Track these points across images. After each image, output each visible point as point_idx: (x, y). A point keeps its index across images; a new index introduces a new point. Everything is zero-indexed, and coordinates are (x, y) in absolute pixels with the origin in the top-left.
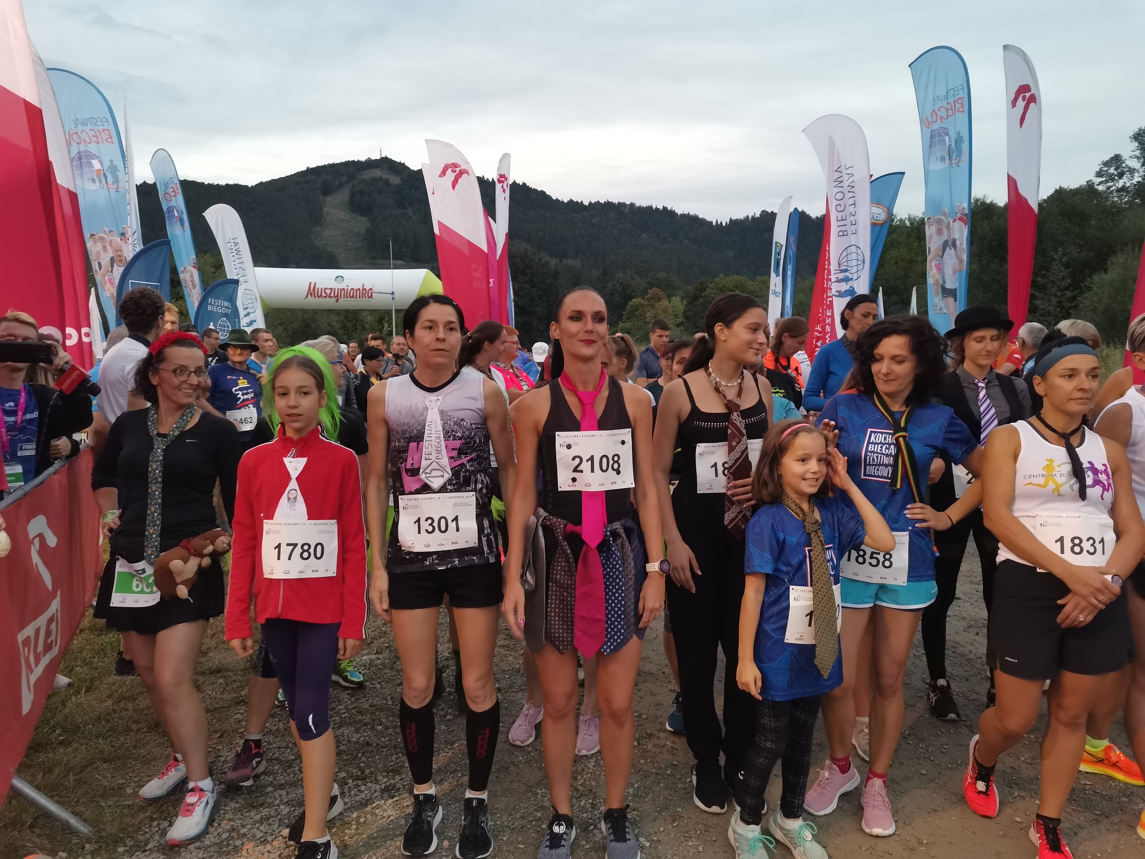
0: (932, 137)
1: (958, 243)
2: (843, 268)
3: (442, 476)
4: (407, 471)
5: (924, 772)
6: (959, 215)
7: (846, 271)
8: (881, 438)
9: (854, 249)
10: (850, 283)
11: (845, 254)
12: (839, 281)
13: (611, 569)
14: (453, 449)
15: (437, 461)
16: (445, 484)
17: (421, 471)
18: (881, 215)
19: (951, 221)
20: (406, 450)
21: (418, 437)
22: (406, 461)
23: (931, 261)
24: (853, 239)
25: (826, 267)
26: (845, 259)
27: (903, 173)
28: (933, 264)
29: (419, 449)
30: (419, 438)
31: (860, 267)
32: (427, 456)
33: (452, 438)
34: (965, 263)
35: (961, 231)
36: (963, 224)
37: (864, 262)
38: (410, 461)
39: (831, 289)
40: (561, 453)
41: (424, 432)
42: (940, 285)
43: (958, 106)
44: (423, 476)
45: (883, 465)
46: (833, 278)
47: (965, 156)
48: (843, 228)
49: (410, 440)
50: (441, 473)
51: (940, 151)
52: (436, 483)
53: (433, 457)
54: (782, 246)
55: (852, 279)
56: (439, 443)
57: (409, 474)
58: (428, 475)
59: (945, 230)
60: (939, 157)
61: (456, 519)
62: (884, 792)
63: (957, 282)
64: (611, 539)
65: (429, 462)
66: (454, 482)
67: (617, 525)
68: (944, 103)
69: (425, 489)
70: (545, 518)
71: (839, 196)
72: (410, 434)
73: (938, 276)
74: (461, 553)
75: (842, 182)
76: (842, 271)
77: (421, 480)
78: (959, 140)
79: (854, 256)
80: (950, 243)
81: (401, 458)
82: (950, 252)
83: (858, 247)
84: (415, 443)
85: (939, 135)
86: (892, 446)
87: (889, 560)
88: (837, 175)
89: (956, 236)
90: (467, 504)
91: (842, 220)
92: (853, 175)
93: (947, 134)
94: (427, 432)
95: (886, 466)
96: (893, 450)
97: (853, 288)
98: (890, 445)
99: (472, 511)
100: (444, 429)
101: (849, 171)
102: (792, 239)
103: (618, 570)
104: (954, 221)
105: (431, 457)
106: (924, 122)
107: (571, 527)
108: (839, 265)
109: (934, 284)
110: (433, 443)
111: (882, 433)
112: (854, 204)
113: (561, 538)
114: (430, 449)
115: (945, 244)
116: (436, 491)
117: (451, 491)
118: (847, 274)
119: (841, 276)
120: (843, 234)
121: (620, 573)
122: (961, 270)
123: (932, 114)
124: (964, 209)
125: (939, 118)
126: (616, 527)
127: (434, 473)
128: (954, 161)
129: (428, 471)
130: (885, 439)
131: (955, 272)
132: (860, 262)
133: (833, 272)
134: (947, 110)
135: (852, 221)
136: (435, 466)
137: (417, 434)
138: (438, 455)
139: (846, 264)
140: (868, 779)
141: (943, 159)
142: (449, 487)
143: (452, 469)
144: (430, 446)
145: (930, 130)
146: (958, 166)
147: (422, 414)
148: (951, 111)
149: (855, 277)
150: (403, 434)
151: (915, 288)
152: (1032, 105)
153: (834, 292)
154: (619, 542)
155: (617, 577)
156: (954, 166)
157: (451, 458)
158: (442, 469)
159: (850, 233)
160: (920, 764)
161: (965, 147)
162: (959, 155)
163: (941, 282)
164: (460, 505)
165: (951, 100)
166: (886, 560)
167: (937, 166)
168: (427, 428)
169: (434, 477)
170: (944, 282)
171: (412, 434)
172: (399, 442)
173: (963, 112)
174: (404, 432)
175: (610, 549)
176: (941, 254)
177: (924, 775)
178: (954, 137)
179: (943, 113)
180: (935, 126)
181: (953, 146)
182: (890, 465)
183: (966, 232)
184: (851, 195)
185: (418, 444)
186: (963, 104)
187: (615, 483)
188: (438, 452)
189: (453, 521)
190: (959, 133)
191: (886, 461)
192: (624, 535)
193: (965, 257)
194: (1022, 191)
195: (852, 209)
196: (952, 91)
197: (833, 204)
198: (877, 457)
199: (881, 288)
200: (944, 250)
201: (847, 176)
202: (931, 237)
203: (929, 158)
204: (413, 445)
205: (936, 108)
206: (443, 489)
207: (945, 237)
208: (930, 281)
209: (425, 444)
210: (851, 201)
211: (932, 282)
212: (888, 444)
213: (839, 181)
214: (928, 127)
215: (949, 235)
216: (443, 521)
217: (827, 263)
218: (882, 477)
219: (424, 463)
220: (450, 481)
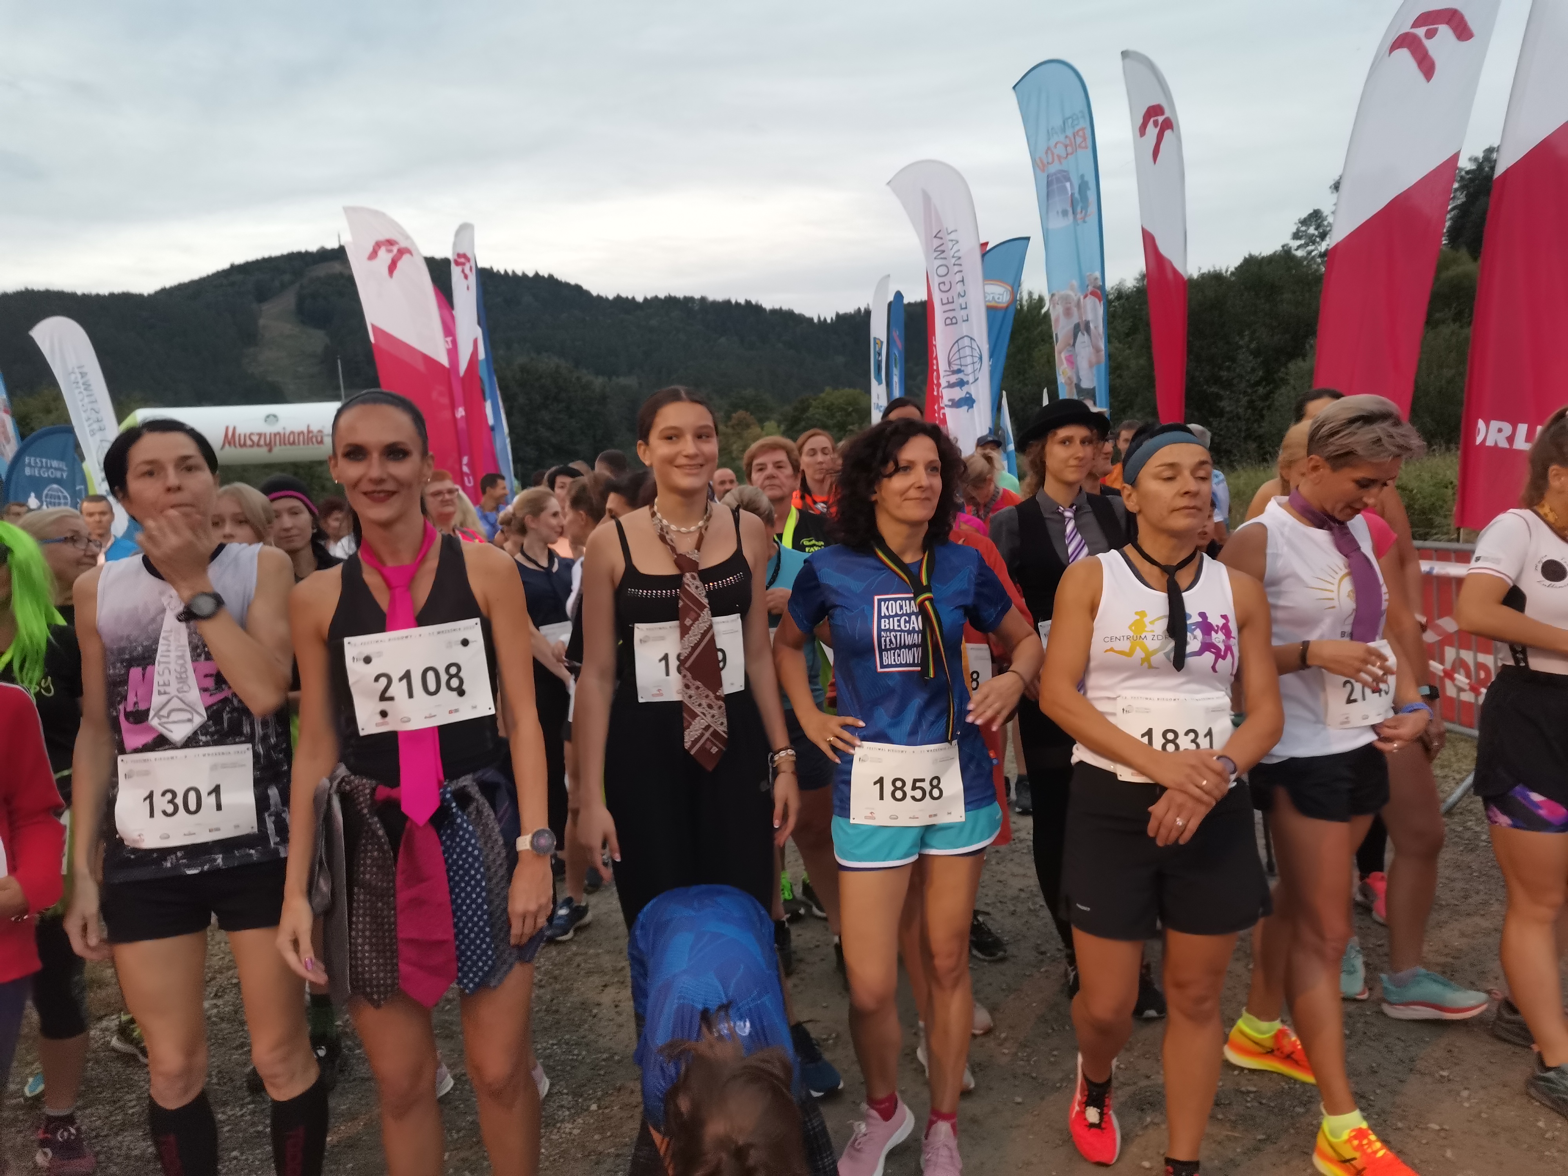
0: (1049, 184)
1: (1092, 326)
2: (955, 368)
3: (190, 720)
4: (127, 715)
5: (1019, 1100)
6: (1090, 288)
7: (959, 371)
8: (894, 608)
9: (966, 341)
10: (966, 388)
11: (955, 348)
12: (951, 386)
13: (459, 855)
14: (206, 676)
15: (180, 695)
16: (195, 733)
17: (152, 713)
18: (999, 294)
19: (1082, 297)
20: (124, 681)
21: (144, 658)
22: (126, 699)
23: (1060, 353)
24: (964, 329)
25: (935, 367)
26: (957, 356)
27: (1028, 239)
28: (1063, 356)
29: (147, 681)
30: (147, 658)
31: (977, 366)
32: (162, 689)
33: (203, 656)
34: (1103, 353)
35: (1095, 309)
36: (1097, 301)
37: (981, 358)
38: (131, 698)
39: (942, 398)
40: (356, 671)
41: (156, 650)
42: (1073, 385)
43: (1079, 140)
44: (154, 722)
45: (905, 647)
46: (943, 382)
47: (1093, 208)
48: (951, 315)
49: (130, 663)
50: (187, 716)
51: (1060, 203)
52: (179, 732)
53: (172, 689)
54: (882, 342)
55: (967, 383)
56: (183, 666)
57: (131, 719)
58: (164, 720)
59: (1075, 310)
60: (1060, 211)
61: (217, 790)
62: (953, 1143)
63: (1095, 379)
64: (454, 805)
65: (164, 698)
66: (213, 729)
67: (466, 781)
68: (1061, 138)
69: (161, 743)
70: (343, 780)
71: (942, 271)
72: (130, 653)
73: (1070, 373)
74: (226, 845)
75: (943, 251)
76: (954, 372)
77: (152, 729)
78: (1083, 187)
79: (968, 351)
80: (1082, 327)
81: (119, 694)
82: (1082, 338)
83: (971, 339)
84: (140, 669)
85: (1058, 180)
86: (913, 618)
87: (937, 787)
88: (937, 242)
89: (1090, 317)
90: (234, 765)
91: (948, 303)
92: (957, 242)
93: (1068, 179)
94: (161, 648)
95: (910, 647)
96: (917, 623)
97: (971, 395)
98: (909, 615)
99: (247, 774)
100: (190, 643)
101: (953, 236)
102: (896, 334)
103: (470, 854)
104: (1085, 297)
105: (167, 689)
106: (1038, 165)
107: (383, 792)
108: (950, 363)
109: (1066, 383)
110: (173, 666)
111: (895, 600)
112: (963, 281)
113: (365, 811)
114: (166, 676)
115: (1077, 329)
116: (179, 745)
117: (206, 744)
118: (961, 376)
119: (953, 379)
120: (951, 322)
121: (476, 858)
122: (1098, 363)
123: (1047, 153)
124: (1096, 279)
125: (1056, 158)
126: (464, 783)
127: (175, 716)
128: (1079, 216)
129: (164, 712)
130: (901, 608)
131: (1091, 366)
132: (976, 359)
133: (942, 373)
134: (1066, 146)
135: (961, 305)
136: (175, 703)
137: (144, 653)
138: (181, 685)
139: (958, 362)
140: (931, 1123)
141: (1065, 213)
142: (203, 738)
143: (207, 709)
144: (167, 672)
145: (1045, 175)
146: (1084, 222)
147: (153, 620)
148: (1071, 147)
149: (971, 379)
150: (119, 654)
151: (1045, 390)
152: (1168, 133)
153: (945, 401)
154: (472, 808)
155: (472, 866)
156: (1080, 221)
157: (204, 690)
158: (190, 708)
159: (960, 320)
160: (1016, 1086)
161: (1091, 195)
162: (1085, 208)
163: (1075, 381)
164: (224, 766)
165: (1069, 133)
166: (933, 787)
167: (1059, 223)
168: (161, 641)
169: (174, 722)
170: (1079, 379)
171: (135, 654)
172: (114, 668)
173: (1086, 147)
174: (121, 651)
175: (453, 822)
176: (1072, 342)
177: (1019, 1104)
178: (1076, 182)
179: (1060, 150)
180: (1053, 168)
181: (1077, 195)
182: (914, 645)
183: (1101, 310)
184: (957, 268)
185: (144, 669)
186: (1085, 139)
187: (456, 711)
188: (182, 680)
189: (210, 794)
190: (1082, 176)
191: (909, 640)
192: (478, 796)
193: (1102, 345)
194: (1165, 249)
195: (959, 288)
196: (1070, 121)
197: (935, 282)
198: (896, 637)
199: (1004, 393)
200: (1075, 337)
201: (950, 244)
202: (1057, 320)
203: (1047, 212)
204: (135, 673)
205: (1052, 143)
206: (191, 742)
207: (1075, 320)
208: (1061, 380)
209: (158, 668)
210: (958, 277)
211: (1063, 381)
212: (907, 614)
213: (940, 251)
214: (1043, 171)
215: (1080, 317)
216: (192, 796)
217: (935, 362)
218: (906, 665)
219: (157, 700)
220: (203, 729)
